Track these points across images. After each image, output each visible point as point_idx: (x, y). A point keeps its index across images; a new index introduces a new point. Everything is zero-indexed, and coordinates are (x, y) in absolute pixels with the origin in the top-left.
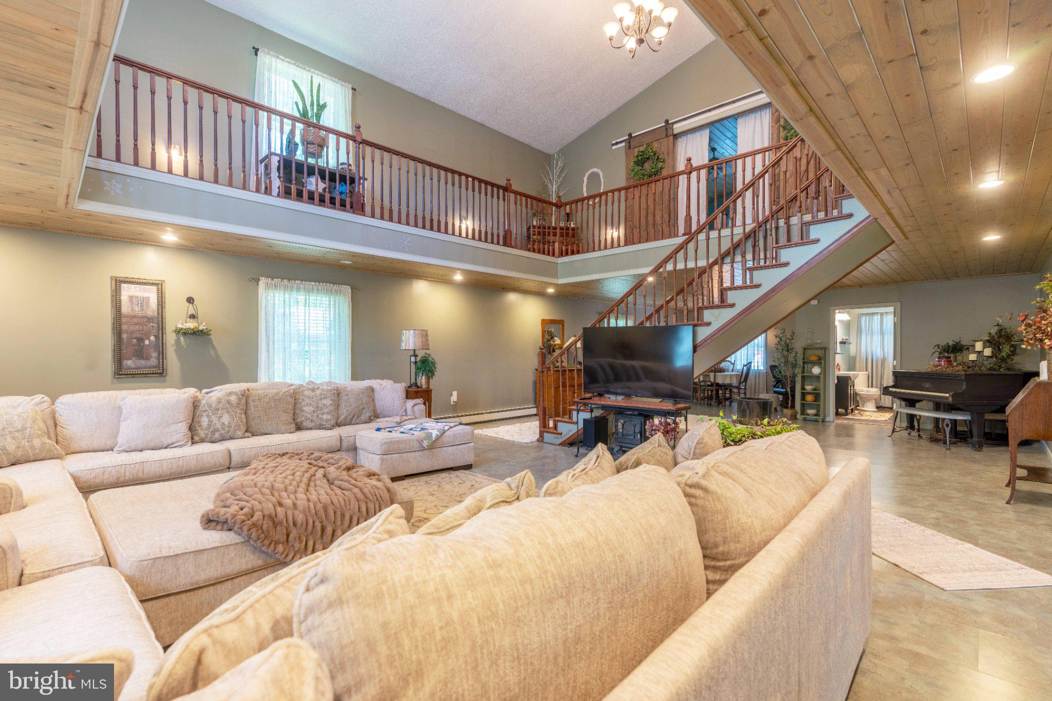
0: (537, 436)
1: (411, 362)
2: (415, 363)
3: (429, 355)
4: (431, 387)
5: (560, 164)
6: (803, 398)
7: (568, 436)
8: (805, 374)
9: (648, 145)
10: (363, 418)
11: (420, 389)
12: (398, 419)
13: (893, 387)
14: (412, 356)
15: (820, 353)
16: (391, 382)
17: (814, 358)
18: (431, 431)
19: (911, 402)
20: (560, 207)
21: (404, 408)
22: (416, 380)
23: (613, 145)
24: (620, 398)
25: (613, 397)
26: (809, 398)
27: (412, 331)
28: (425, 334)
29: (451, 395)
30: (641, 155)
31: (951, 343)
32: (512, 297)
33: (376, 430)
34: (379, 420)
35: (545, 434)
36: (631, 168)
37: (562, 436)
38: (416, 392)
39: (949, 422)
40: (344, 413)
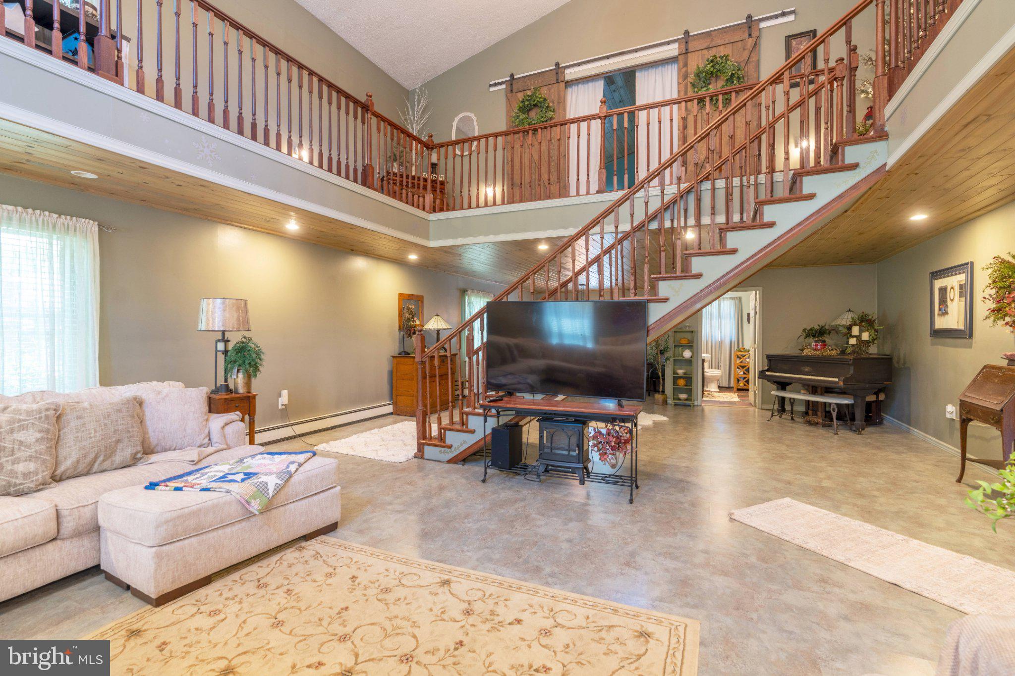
0: (414, 449)
1: (217, 351)
2: (226, 352)
3: (250, 340)
4: (254, 391)
5: (423, 103)
6: (675, 383)
7: (462, 449)
8: (676, 358)
9: (536, 89)
10: (118, 459)
11: (233, 395)
12: (193, 454)
13: (768, 370)
14: (219, 341)
15: (688, 336)
16: (179, 385)
17: (684, 342)
18: (263, 478)
19: (783, 385)
20: (432, 149)
21: (207, 431)
22: (226, 380)
23: (491, 86)
24: (539, 397)
25: (528, 397)
26: (681, 382)
27: (219, 301)
28: (242, 307)
29: (280, 395)
30: (528, 100)
31: (817, 327)
32: (359, 264)
33: (147, 488)
34: (153, 458)
35: (426, 448)
36: (514, 114)
37: (453, 449)
38: (227, 400)
39: (835, 407)
40: (70, 455)
